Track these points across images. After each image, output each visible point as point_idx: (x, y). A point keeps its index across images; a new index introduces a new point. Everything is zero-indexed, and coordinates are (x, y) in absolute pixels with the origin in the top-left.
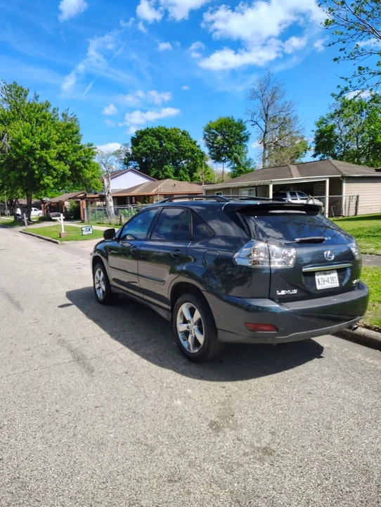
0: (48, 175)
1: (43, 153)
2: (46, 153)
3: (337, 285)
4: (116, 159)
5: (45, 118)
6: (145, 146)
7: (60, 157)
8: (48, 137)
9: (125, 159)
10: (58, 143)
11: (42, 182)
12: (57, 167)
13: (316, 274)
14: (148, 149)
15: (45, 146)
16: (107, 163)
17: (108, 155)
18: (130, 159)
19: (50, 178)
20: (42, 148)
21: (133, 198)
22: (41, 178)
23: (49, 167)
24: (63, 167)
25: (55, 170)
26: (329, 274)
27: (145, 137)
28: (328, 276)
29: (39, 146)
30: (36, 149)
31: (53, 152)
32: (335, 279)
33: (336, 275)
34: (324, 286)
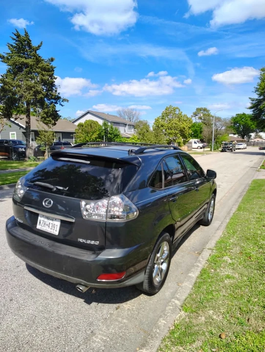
3: (56, 233)
13: (40, 215)
26: (53, 220)
28: (51, 222)
32: (56, 226)
33: (58, 224)
34: (44, 228)
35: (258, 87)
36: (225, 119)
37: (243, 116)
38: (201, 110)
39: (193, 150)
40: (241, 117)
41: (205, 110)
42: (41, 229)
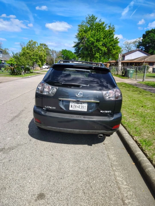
0: (98, 53)
1: (97, 44)
2: (98, 44)
3: (86, 110)
4: (134, 45)
5: (100, 29)
6: (149, 38)
7: (104, 45)
8: (100, 37)
9: (138, 45)
10: (104, 39)
11: (95, 56)
12: (102, 49)
13: (71, 102)
14: (150, 40)
15: (98, 41)
16: (129, 47)
17: (130, 44)
18: (140, 45)
19: (98, 54)
20: (97, 42)
21: (134, 63)
22: (95, 54)
23: (99, 49)
24: (104, 49)
25: (101, 50)
26: (81, 104)
27: (150, 34)
28: (80, 105)
29: (96, 41)
30: (94, 42)
31: (101, 43)
32: (84, 107)
33: (86, 105)
34: (75, 109)
35: (77, 35)
36: (58, 52)
37: (65, 51)
38: (43, 45)
39: (43, 69)
40: (64, 51)
41: (45, 45)
42: (74, 110)
